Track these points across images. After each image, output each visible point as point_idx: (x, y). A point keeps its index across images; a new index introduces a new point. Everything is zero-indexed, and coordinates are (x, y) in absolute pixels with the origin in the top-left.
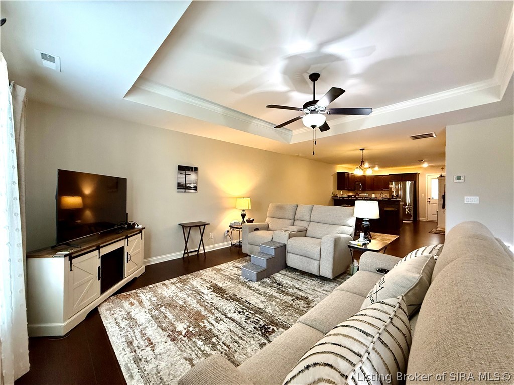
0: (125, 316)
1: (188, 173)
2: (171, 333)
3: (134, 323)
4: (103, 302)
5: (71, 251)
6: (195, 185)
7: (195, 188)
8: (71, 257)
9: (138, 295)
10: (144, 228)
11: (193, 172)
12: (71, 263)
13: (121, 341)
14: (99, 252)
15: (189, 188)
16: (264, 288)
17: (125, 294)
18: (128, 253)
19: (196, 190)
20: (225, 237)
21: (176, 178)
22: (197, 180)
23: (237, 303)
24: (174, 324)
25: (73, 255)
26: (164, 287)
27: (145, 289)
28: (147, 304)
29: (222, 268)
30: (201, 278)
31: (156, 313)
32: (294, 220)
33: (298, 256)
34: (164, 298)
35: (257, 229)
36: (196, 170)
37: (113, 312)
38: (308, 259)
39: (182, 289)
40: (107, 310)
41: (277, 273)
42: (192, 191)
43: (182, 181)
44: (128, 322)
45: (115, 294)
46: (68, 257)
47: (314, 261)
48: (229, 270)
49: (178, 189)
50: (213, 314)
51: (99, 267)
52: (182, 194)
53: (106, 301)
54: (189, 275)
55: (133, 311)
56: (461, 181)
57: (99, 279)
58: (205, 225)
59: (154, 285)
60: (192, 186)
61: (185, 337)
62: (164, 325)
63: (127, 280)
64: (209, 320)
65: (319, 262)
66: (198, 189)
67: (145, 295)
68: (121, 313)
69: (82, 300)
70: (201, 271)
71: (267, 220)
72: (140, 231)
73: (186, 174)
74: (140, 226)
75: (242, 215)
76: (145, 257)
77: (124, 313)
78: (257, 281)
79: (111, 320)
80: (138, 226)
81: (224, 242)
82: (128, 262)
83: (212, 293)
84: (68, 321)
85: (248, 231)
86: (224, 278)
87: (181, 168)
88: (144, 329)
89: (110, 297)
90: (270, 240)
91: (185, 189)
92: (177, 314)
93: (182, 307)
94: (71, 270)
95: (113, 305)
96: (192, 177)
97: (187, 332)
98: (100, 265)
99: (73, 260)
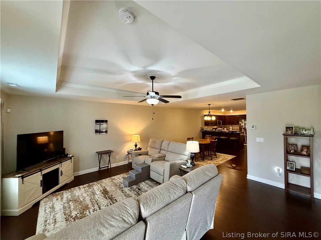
0: (51, 206)
1: (101, 123)
2: (68, 216)
3: (53, 210)
4: (44, 198)
5: (23, 174)
6: (106, 130)
7: (106, 132)
8: (23, 177)
9: (63, 194)
10: (73, 156)
11: (105, 123)
12: (23, 180)
13: (43, 220)
14: (41, 173)
15: (102, 132)
16: (130, 192)
17: (57, 193)
18: (61, 171)
19: (107, 133)
20: (126, 158)
21: (94, 127)
22: (107, 127)
23: (110, 201)
24: (71, 212)
25: (24, 176)
26: (78, 189)
27: (68, 191)
28: (65, 199)
29: (116, 178)
30: (101, 185)
31: (66, 205)
32: (161, 150)
33: (155, 173)
34: (75, 196)
35: (140, 155)
36: (106, 121)
37: (46, 204)
38: (159, 175)
39: (87, 191)
40: (44, 202)
41: (143, 182)
42: (104, 133)
43: (98, 128)
44: (50, 210)
45: (52, 193)
46: (21, 178)
47: (161, 176)
48: (118, 179)
49: (95, 133)
50: (94, 206)
51: (41, 181)
52: (98, 135)
53: (46, 197)
54: (95, 183)
55: (56, 204)
56: (254, 128)
57: (41, 186)
58: (110, 153)
59: (74, 188)
60: (104, 130)
61: (73, 219)
62: (67, 212)
63: (60, 186)
64: (90, 210)
65: (163, 177)
66: (108, 132)
67: (66, 195)
68: (50, 205)
69: (30, 198)
70: (103, 180)
71: (149, 149)
72: (71, 158)
73: (100, 125)
74: (71, 156)
75: (135, 145)
76: (74, 172)
77: (51, 204)
78: (129, 187)
79: (43, 208)
80: (69, 155)
81: (125, 161)
82: (61, 176)
83: (101, 194)
84: (21, 209)
85: (134, 156)
86: (113, 185)
87: (97, 121)
88: (56, 214)
89: (48, 195)
90: (143, 162)
91: (100, 133)
92: (76, 206)
93: (81, 202)
94: (23, 184)
95: (48, 200)
96: (104, 126)
97: (76, 216)
98: (42, 179)
99: (24, 179)
